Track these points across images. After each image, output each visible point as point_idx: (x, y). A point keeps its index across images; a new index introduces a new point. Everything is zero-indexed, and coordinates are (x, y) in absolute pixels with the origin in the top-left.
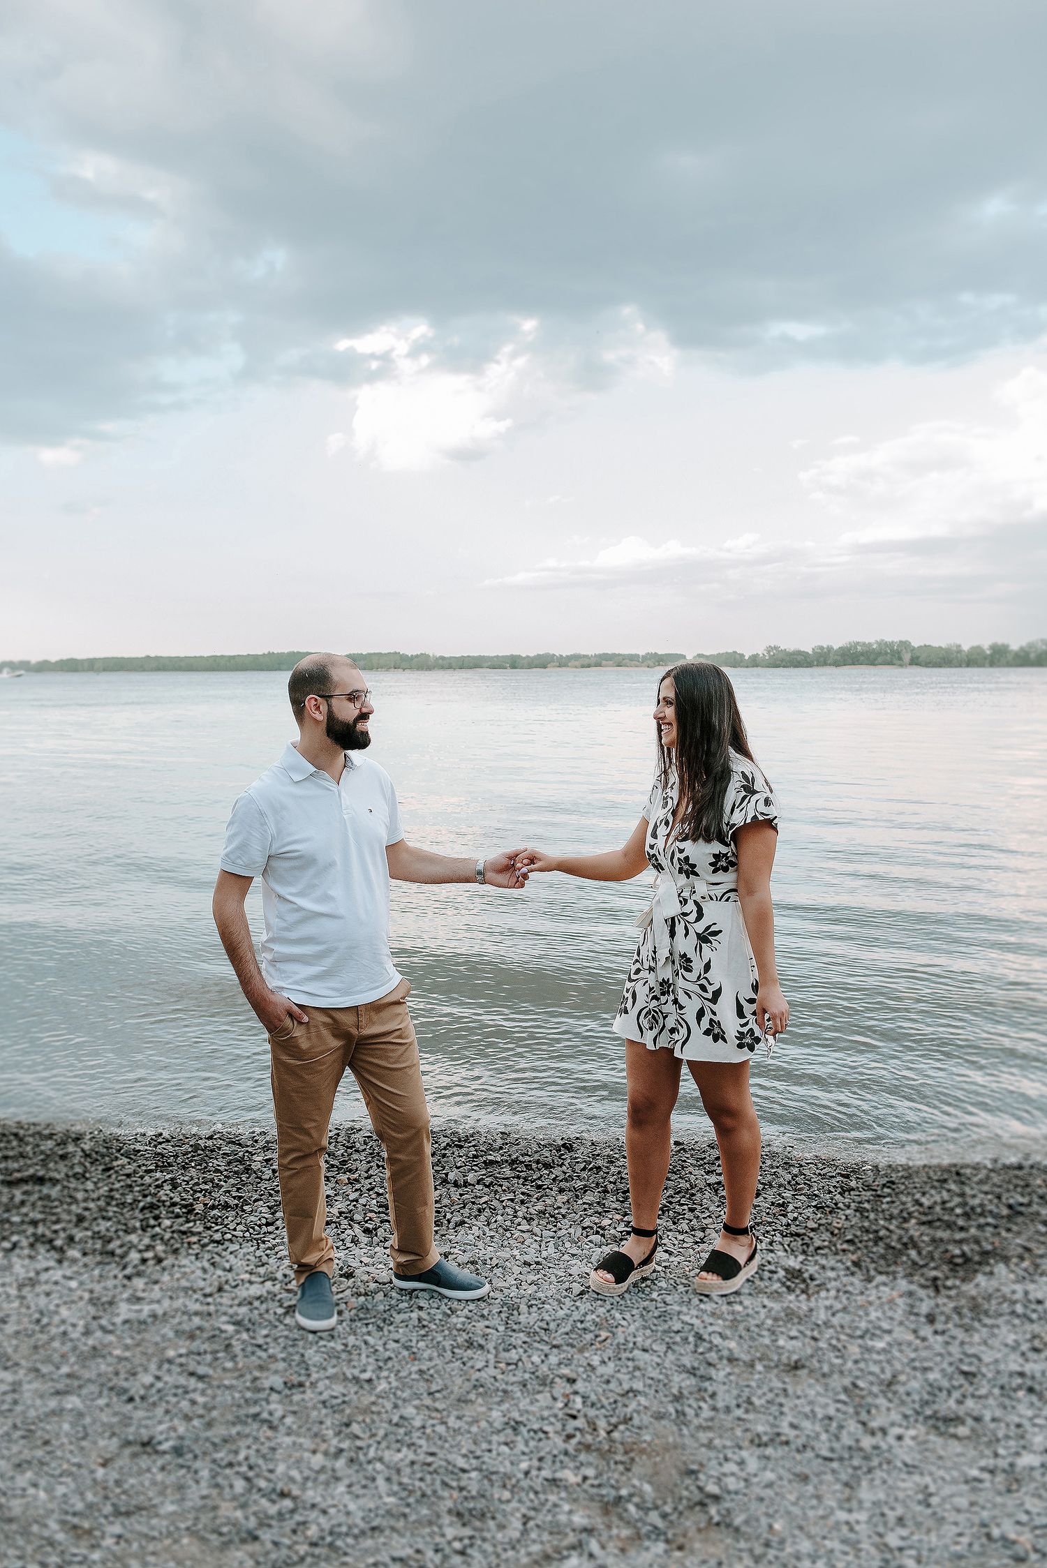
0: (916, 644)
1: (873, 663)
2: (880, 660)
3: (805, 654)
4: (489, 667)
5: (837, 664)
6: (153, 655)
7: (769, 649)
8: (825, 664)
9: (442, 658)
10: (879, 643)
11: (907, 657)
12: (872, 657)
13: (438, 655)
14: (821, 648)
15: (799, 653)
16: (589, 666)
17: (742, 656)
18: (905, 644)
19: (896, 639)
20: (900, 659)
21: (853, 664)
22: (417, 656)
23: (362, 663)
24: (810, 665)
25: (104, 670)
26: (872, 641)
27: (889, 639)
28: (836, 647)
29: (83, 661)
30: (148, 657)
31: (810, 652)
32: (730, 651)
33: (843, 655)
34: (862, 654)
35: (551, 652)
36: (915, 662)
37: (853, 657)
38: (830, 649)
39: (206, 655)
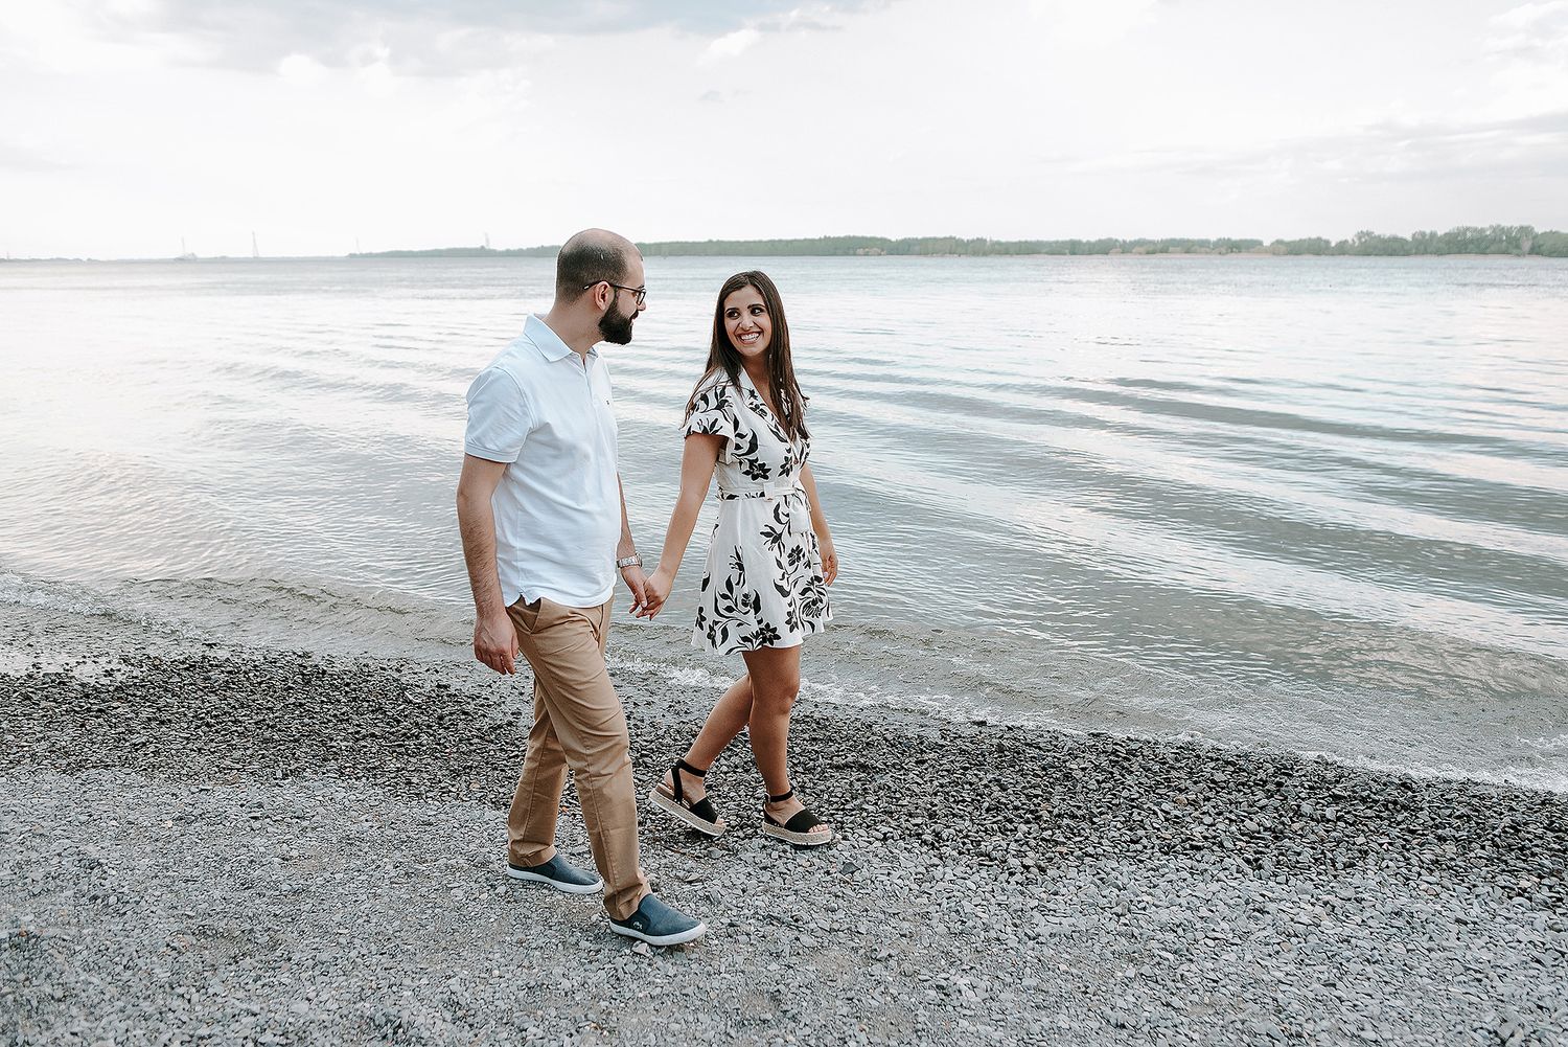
0: (1539, 230)
1: (1483, 252)
2: (1493, 248)
3: (1402, 241)
4: (1047, 253)
5: (1439, 253)
6: (715, 240)
7: (1361, 235)
8: (1425, 252)
9: (999, 243)
10: (1494, 229)
11: (1527, 246)
12: (1483, 245)
13: (995, 239)
14: (1423, 234)
15: (1395, 239)
16: (1154, 252)
17: (1327, 242)
18: (1525, 231)
19: (1517, 224)
20: (1518, 247)
21: (1460, 253)
22: (973, 241)
23: (917, 248)
24: (1407, 254)
25: (670, 255)
26: (1486, 225)
27: (1506, 224)
28: (1440, 233)
29: (650, 245)
30: (710, 241)
31: (1409, 238)
32: (1314, 236)
33: (1448, 243)
34: (1472, 241)
35: (1114, 237)
36: (1536, 251)
37: (1461, 244)
38: (1433, 235)
39: (765, 239)
